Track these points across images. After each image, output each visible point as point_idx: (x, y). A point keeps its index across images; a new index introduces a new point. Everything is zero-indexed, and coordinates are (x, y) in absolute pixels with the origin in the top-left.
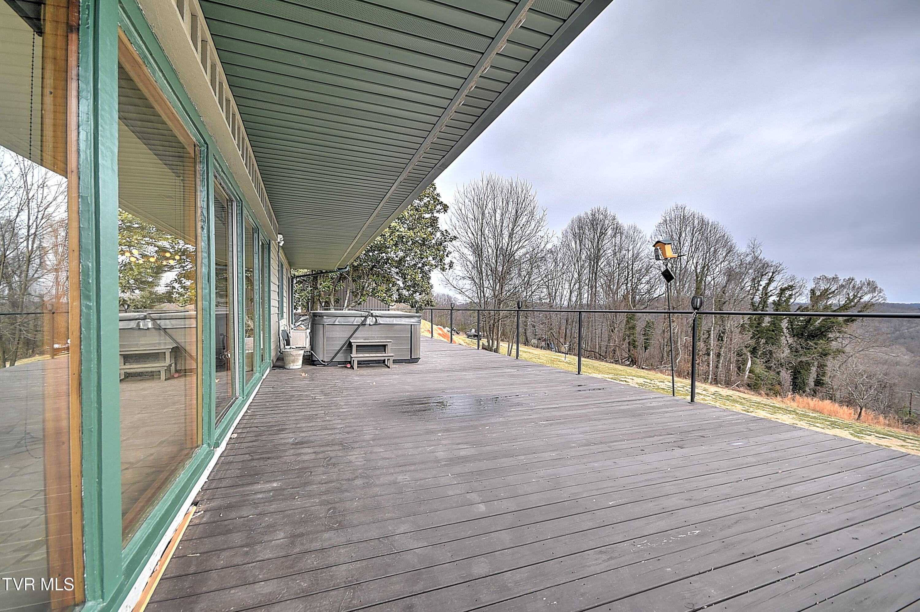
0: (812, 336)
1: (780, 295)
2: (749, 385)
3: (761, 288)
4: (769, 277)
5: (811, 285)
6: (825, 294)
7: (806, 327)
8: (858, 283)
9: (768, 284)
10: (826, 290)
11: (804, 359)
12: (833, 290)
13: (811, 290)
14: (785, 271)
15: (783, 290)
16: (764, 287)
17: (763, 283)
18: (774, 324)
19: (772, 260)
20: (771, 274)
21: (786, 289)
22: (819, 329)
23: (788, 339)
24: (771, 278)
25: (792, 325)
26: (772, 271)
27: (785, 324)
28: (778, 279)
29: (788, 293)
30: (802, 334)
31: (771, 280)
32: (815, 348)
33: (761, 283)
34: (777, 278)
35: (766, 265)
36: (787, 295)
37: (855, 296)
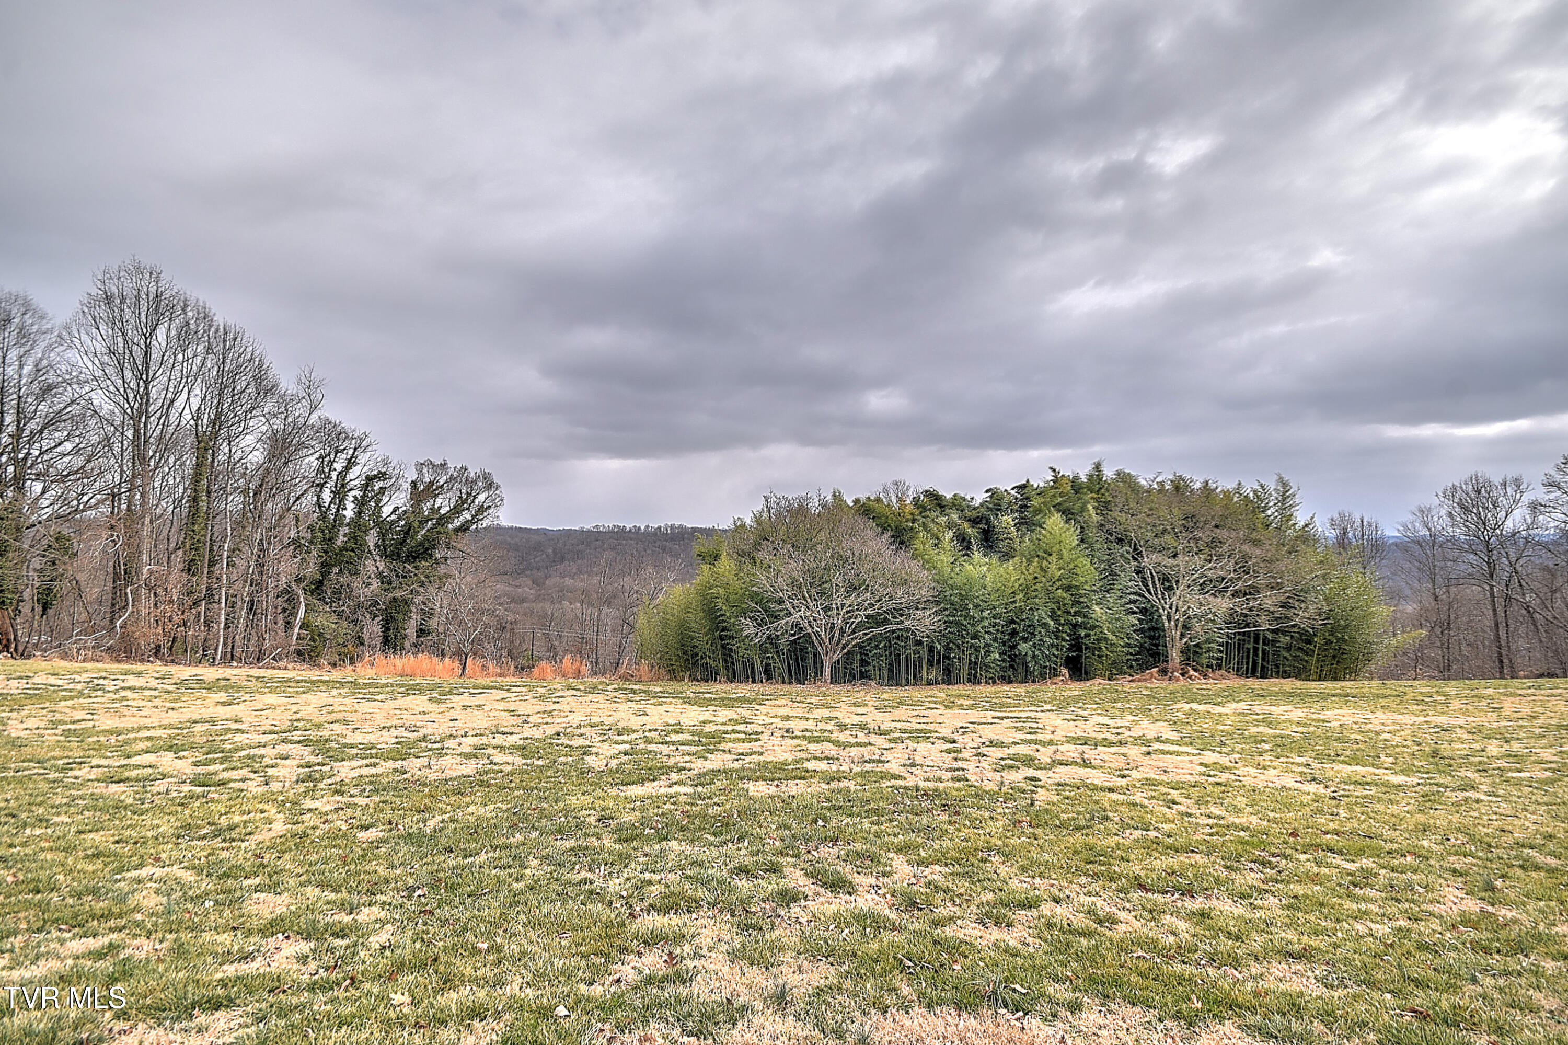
0: (413, 557)
1: (365, 487)
2: (299, 653)
3: (334, 475)
4: (349, 457)
5: (412, 475)
6: (431, 491)
7: (405, 541)
8: (472, 475)
9: (347, 469)
10: (432, 483)
11: (398, 594)
12: (442, 483)
13: (412, 482)
14: (374, 447)
15: (370, 479)
16: (340, 473)
17: (338, 466)
18: (355, 538)
19: (353, 428)
20: (351, 452)
21: (375, 477)
22: (421, 544)
23: (378, 564)
24: (351, 458)
25: (384, 540)
26: (353, 446)
27: (372, 539)
28: (363, 461)
29: (378, 485)
30: (399, 555)
31: (351, 463)
32: (416, 575)
33: (335, 465)
34: (362, 458)
35: (344, 435)
36: (376, 488)
37: (468, 494)
